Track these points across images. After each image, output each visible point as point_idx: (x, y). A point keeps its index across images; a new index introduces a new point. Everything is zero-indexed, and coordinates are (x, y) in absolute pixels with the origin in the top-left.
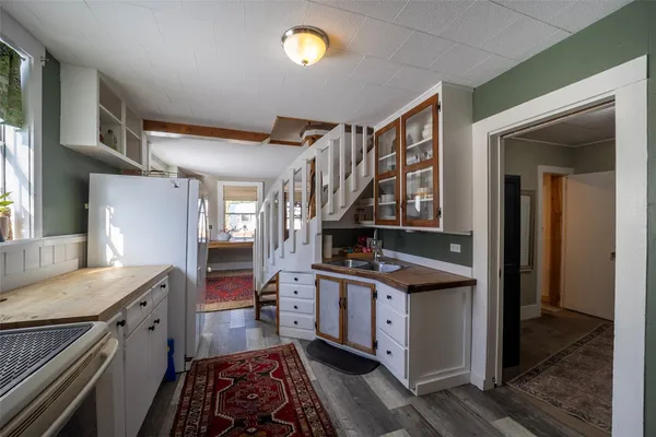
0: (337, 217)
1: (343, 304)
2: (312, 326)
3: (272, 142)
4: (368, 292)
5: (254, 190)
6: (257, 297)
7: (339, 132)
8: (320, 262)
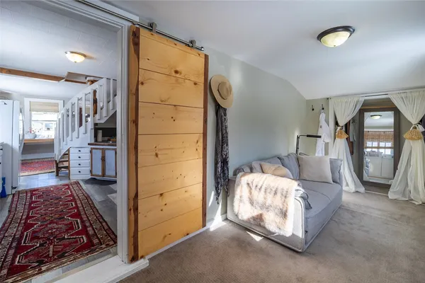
0: (103, 121)
1: (103, 159)
2: (89, 172)
3: (66, 80)
4: (114, 152)
5: (57, 105)
6: (57, 164)
7: (103, 82)
8: (93, 142)
